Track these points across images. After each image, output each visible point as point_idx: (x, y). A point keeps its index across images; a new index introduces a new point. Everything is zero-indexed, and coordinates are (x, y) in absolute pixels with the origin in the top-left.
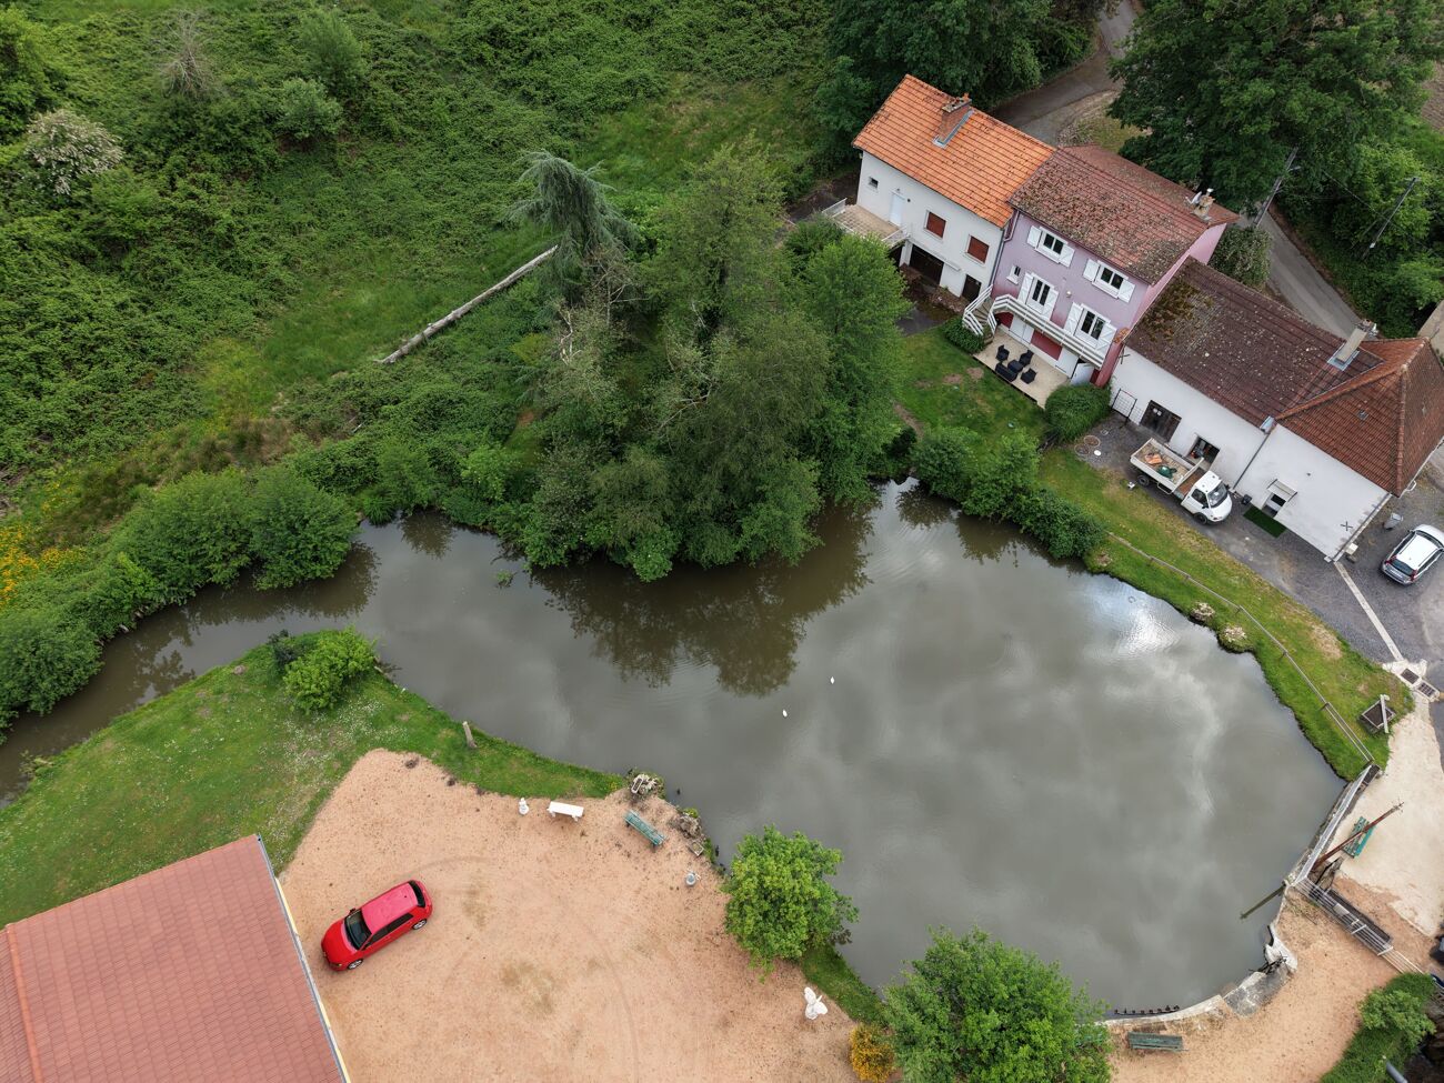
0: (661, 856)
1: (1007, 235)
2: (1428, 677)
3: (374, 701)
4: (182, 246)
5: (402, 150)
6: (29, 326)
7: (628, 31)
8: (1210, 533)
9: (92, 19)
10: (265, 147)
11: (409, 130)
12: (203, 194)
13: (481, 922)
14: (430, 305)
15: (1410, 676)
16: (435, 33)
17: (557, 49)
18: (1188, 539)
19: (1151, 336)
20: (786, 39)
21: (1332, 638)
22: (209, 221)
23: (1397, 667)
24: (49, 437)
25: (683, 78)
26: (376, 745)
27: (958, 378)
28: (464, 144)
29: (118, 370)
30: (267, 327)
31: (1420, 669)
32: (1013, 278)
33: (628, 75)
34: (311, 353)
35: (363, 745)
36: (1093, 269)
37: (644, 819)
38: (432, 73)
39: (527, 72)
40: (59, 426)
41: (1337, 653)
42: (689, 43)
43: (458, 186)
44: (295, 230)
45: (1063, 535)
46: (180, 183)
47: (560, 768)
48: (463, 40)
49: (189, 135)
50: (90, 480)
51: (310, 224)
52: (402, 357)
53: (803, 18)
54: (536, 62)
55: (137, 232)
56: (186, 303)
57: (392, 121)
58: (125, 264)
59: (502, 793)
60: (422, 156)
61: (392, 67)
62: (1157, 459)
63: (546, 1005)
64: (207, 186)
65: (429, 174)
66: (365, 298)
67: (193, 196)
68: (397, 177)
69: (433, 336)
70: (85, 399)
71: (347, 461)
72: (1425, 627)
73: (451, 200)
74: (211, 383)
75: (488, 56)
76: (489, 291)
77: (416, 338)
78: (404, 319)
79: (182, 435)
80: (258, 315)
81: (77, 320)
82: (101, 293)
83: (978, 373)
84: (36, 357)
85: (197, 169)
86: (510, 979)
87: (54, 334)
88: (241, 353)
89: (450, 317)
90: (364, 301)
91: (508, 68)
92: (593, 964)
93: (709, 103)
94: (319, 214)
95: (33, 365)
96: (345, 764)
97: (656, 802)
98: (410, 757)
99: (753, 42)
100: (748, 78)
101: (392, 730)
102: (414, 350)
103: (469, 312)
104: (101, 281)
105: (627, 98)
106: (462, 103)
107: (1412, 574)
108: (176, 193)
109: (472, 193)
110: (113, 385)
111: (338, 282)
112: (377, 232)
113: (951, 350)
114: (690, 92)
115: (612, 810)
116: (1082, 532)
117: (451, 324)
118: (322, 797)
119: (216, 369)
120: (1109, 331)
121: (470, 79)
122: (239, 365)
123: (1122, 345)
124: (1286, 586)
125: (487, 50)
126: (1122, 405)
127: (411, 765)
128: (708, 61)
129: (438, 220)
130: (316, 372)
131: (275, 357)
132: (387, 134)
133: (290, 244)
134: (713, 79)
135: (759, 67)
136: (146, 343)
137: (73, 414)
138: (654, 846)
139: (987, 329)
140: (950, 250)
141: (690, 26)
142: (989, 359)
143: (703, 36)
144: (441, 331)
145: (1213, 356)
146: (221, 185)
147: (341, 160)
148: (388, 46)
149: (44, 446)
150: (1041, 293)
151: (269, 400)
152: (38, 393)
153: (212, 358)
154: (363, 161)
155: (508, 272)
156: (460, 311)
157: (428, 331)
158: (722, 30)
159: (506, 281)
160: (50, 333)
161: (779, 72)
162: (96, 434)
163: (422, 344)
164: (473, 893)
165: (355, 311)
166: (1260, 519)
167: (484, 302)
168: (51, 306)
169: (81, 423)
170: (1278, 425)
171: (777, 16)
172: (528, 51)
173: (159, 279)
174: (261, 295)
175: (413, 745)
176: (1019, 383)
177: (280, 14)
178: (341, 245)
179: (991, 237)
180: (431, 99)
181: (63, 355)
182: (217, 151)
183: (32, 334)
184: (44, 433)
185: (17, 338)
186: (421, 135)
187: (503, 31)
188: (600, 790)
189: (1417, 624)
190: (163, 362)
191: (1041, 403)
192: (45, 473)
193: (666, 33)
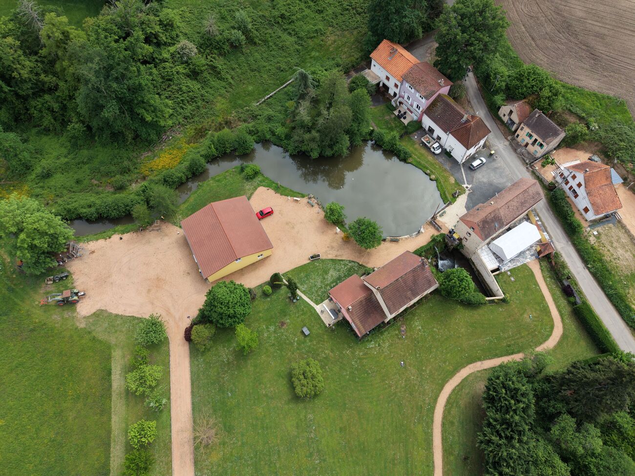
0: (314, 208)
1: (402, 84)
2: (470, 188)
3: (260, 178)
4: (209, 73)
5: (258, 48)
6: (180, 93)
7: (317, 14)
8: (436, 157)
9: (182, 9)
10: (227, 47)
11: (260, 42)
12: (214, 61)
13: (282, 215)
14: (266, 91)
15: (467, 187)
16: (267, 14)
17: (298, 19)
18: (430, 158)
19: (429, 111)
20: (358, 18)
21: (454, 179)
22: (216, 67)
23: (464, 186)
24: (186, 119)
25: (330, 28)
26: (261, 186)
27: (388, 117)
28: (274, 47)
29: (199, 104)
30: (228, 94)
31: (469, 186)
32: (403, 94)
33: (316, 28)
34: (240, 102)
35: (259, 186)
36: (418, 95)
37: (311, 202)
38: (266, 26)
39: (290, 26)
40: (188, 116)
41: (454, 182)
42: (333, 18)
43: (272, 59)
44: (233, 69)
45: (402, 155)
46: (209, 57)
47: (296, 192)
48: (274, 17)
49: (210, 45)
50: (196, 129)
51: (237, 68)
52: (260, 104)
53: (364, 11)
54: (292, 24)
55: (201, 71)
56: (211, 88)
57: (257, 40)
58: (198, 78)
59: (285, 196)
60: (263, 50)
61: (256, 25)
62: (427, 139)
63: (293, 228)
64: (214, 58)
65: (264, 55)
66: (250, 88)
67: (211, 61)
68: (257, 56)
69: (267, 99)
70: (193, 111)
71: (251, 129)
72: (474, 179)
73: (271, 63)
74: (218, 108)
75: (280, 21)
76: (280, 88)
77: (263, 100)
78: (260, 95)
79: (213, 120)
80: (226, 91)
81: (189, 92)
82: (194, 85)
83: (393, 116)
84: (182, 100)
85: (212, 53)
86: (287, 224)
87: (185, 95)
88: (224, 101)
89: (271, 95)
90: (250, 89)
91: (285, 25)
92: (301, 223)
93: (336, 37)
94: (239, 65)
95: (181, 102)
96: (256, 189)
97: (313, 199)
98: (268, 188)
99: (350, 19)
100: (347, 30)
101: (264, 183)
102: (262, 103)
103: (275, 94)
104: (194, 82)
105: (315, 35)
106: (273, 35)
107: (474, 167)
108: (208, 60)
109: (275, 61)
110: (198, 107)
111: (244, 84)
112: (252, 71)
113: (388, 110)
114: (332, 33)
115: (305, 200)
116: (406, 154)
117: (271, 96)
118: (252, 194)
119: (218, 104)
120: (421, 109)
121: (275, 28)
122: (223, 104)
123: (423, 113)
124: (448, 169)
125: (280, 20)
126: (424, 126)
127: (268, 190)
128: (337, 24)
129: (267, 68)
130: (242, 107)
131: (231, 103)
132: (255, 44)
133: (233, 73)
134: (338, 30)
135: (350, 26)
136: (204, 98)
137: (191, 114)
138: (312, 206)
139: (397, 105)
140: (390, 84)
141: (333, 13)
142: (396, 113)
143: (336, 16)
144: (269, 98)
145: (440, 117)
146: (217, 58)
147: (244, 50)
148: (255, 19)
149: (185, 121)
150: (409, 98)
151: (231, 113)
152: (183, 108)
153: (217, 102)
154: (249, 51)
155: (284, 83)
156: (273, 93)
157: (266, 98)
158: (342, 14)
159: (284, 86)
160: (184, 95)
161: (356, 28)
162: (196, 119)
163: (265, 101)
164: (280, 211)
165: (248, 91)
166: (447, 154)
167: (279, 91)
168: (184, 88)
169: (193, 116)
170: (450, 134)
171: (357, 11)
172: (290, 21)
173: (205, 82)
174: (227, 86)
175: (269, 186)
176: (402, 119)
177: (228, 8)
178: (244, 73)
179: (399, 84)
180: (266, 34)
181: (187, 100)
182: (217, 49)
183: (181, 95)
184: (185, 118)
185: (177, 95)
186: (263, 44)
187: (284, 15)
188: (303, 196)
189: (473, 177)
190: (208, 102)
191: (406, 124)
192: (186, 127)
193: (327, 15)
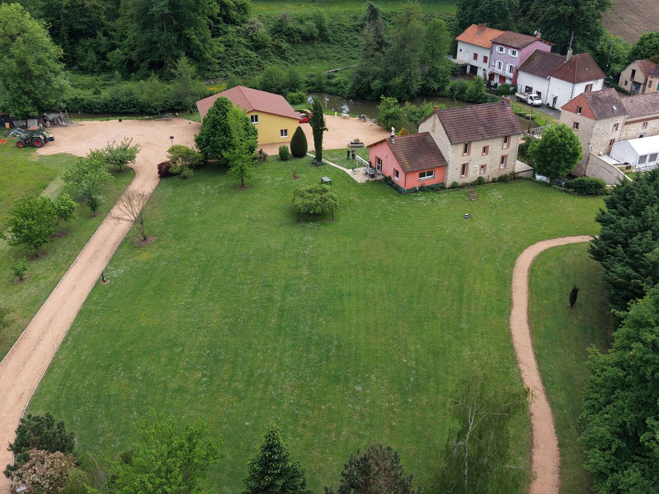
0: (366, 122)
1: (492, 51)
4: (273, 51)
6: (236, 56)
8: (534, 108)
11: (334, 42)
12: (280, 43)
16: (346, 24)
32: (493, 64)
36: (510, 52)
38: (343, 31)
40: (238, 73)
43: (344, 52)
44: (300, 55)
49: (280, 31)
51: (304, 55)
58: (259, 51)
60: (336, 47)
61: (333, 29)
62: (523, 95)
64: (282, 41)
68: (328, 50)
70: (245, 70)
73: (342, 54)
76: (348, 67)
87: (241, 59)
94: (307, 53)
97: (367, 118)
104: (253, 52)
106: (350, 37)
115: (356, 119)
117: (336, 71)
120: (515, 68)
123: (517, 71)
124: (551, 115)
126: (519, 89)
137: (242, 71)
140: (479, 63)
145: (538, 67)
146: (285, 42)
150: (500, 65)
154: (320, 46)
156: (339, 69)
166: (550, 108)
167: (346, 69)
168: (242, 54)
169: (243, 74)
170: (551, 77)
173: (266, 56)
174: (289, 64)
179: (488, 54)
180: (342, 36)
184: (235, 73)
186: (337, 43)
188: (354, 117)
